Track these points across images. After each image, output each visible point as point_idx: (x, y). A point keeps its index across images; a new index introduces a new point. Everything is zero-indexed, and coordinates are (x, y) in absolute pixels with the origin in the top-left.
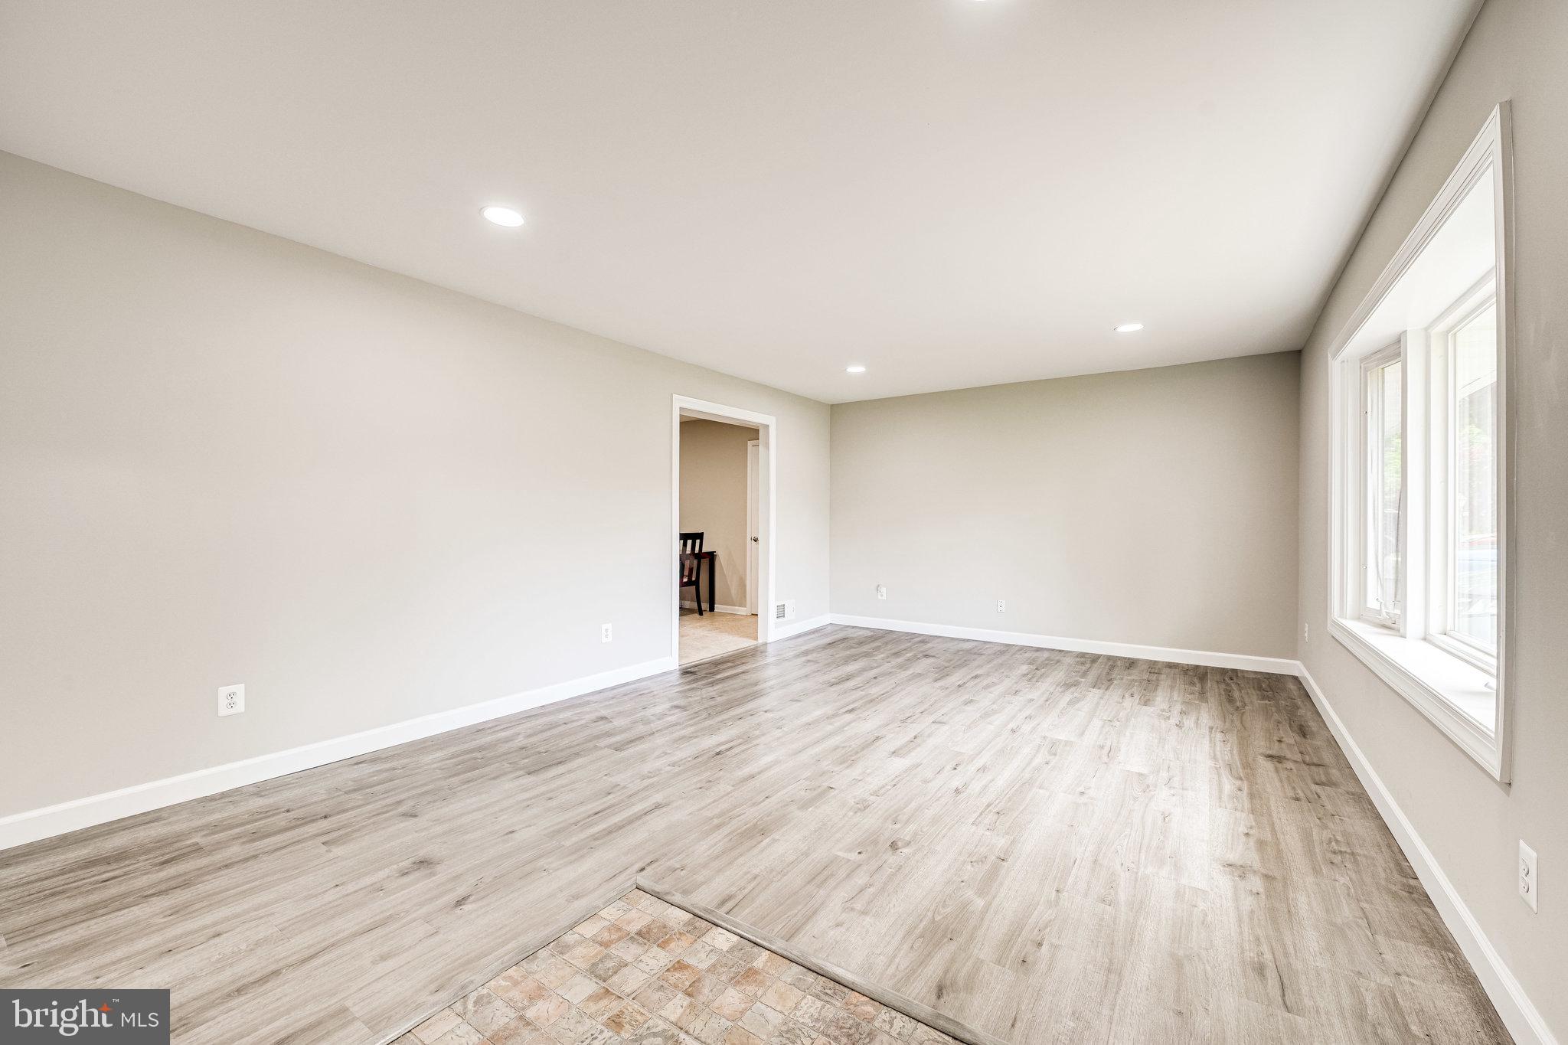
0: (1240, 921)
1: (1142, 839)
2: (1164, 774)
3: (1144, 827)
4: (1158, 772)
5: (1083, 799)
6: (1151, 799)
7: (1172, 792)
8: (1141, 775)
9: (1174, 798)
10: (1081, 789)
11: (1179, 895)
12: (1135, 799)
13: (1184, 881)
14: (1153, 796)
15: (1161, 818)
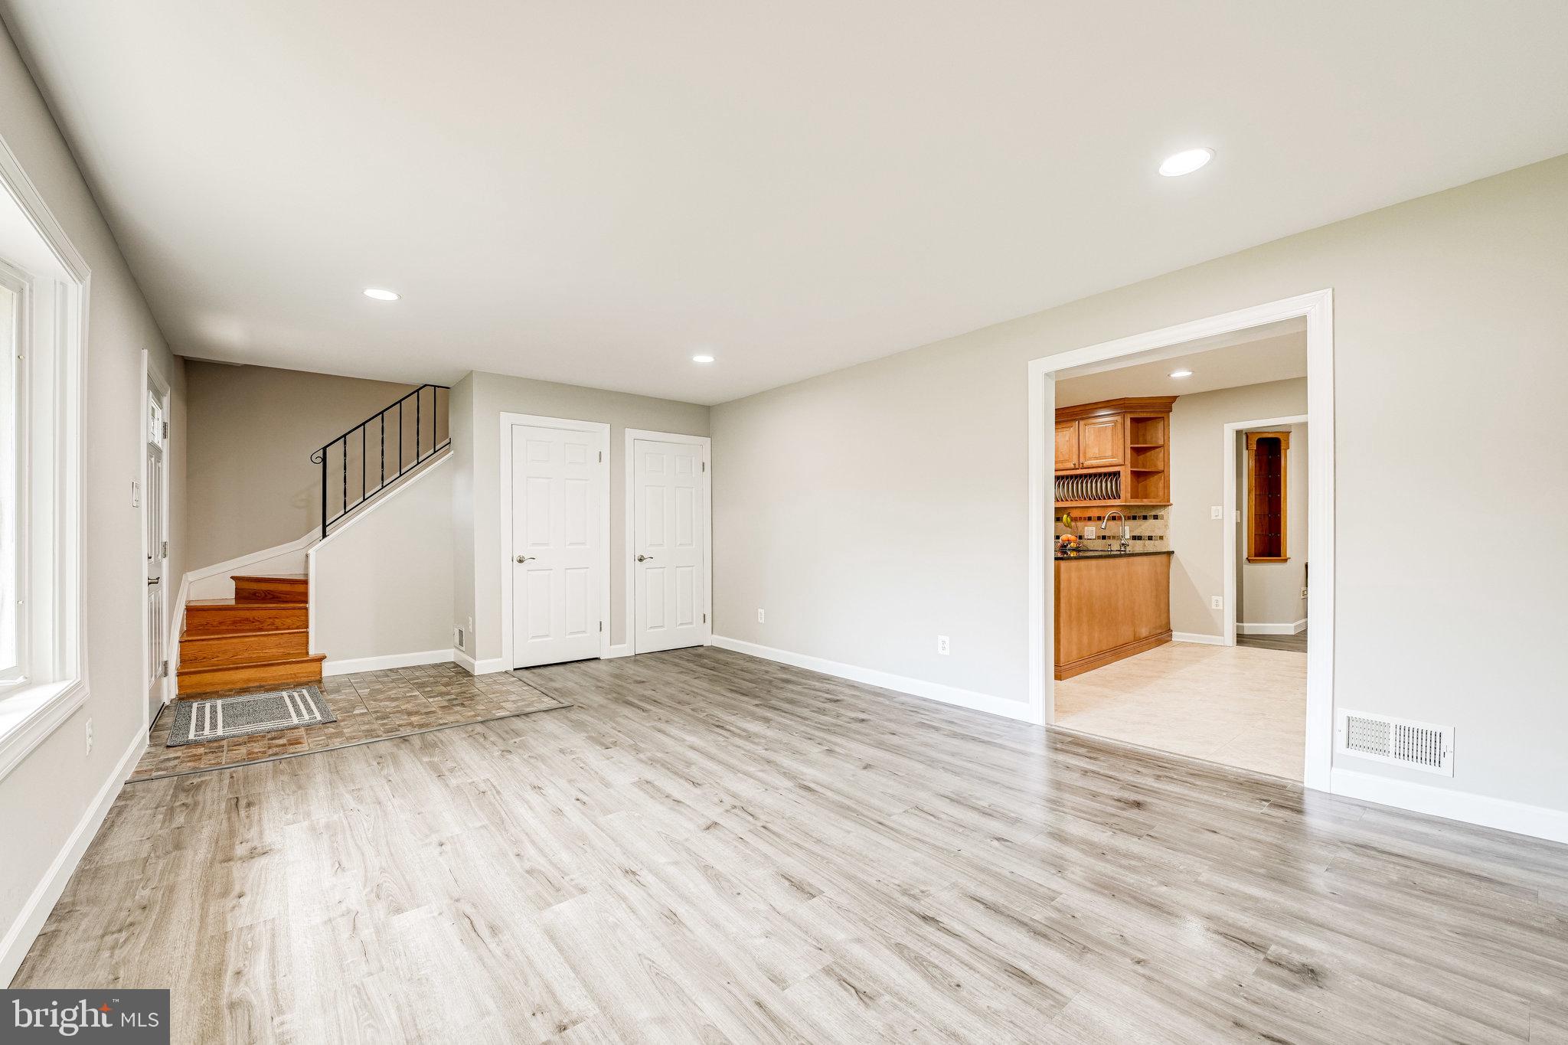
0: (260, 820)
1: (352, 834)
2: (367, 933)
3: (357, 845)
4: (378, 932)
5: (434, 838)
6: (366, 880)
7: (343, 907)
8: (399, 910)
9: (338, 898)
10: (447, 848)
11: (308, 814)
12: (383, 870)
13: (306, 824)
14: (365, 886)
15: (345, 864)
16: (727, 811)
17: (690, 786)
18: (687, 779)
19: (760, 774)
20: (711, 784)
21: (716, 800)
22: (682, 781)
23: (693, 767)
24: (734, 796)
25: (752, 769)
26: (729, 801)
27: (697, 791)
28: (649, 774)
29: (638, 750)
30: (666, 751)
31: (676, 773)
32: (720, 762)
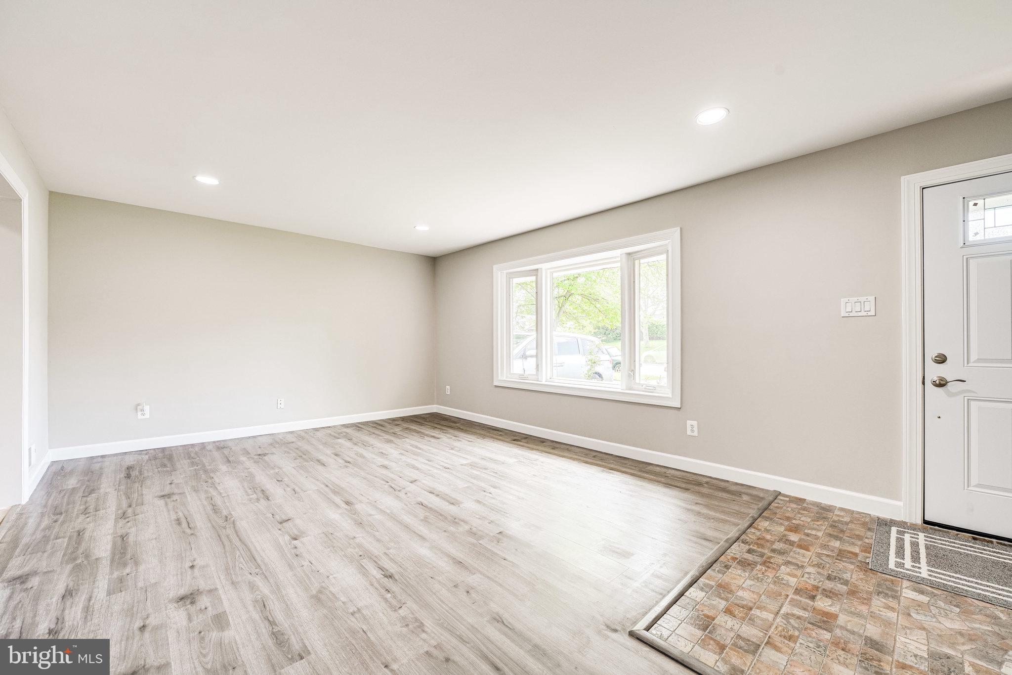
16: (404, 489)
17: (425, 502)
18: (426, 507)
19: (373, 512)
20: (411, 504)
21: (409, 494)
22: (430, 505)
23: (422, 518)
24: (397, 497)
25: (378, 517)
26: (402, 494)
27: (420, 499)
28: (453, 509)
29: (471, 533)
30: (446, 534)
31: (436, 511)
32: (400, 522)
